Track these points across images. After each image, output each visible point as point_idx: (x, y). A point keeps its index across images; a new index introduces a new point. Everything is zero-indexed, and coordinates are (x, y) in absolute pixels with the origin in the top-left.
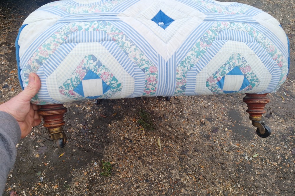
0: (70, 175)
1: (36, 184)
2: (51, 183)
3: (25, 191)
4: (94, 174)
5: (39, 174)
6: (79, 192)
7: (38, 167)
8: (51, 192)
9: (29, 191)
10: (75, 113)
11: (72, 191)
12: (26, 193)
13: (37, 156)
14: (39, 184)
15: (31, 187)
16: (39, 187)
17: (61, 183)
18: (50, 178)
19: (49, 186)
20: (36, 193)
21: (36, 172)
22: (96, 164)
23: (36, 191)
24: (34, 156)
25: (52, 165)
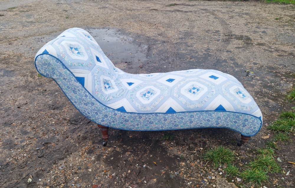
0: (173, 157)
1: (181, 176)
2: (180, 167)
3: (188, 183)
4: (172, 143)
5: (172, 176)
6: (185, 150)
7: (165, 179)
8: (187, 166)
9: (187, 180)
10: (113, 158)
11: (185, 154)
12: (189, 182)
13: (155, 180)
14: (181, 174)
15: (183, 179)
16: (184, 174)
17: (179, 161)
18: (176, 168)
19: (182, 168)
20: (189, 175)
21: (170, 179)
22: (164, 143)
23: (187, 176)
24: (155, 182)
25: (164, 169)
